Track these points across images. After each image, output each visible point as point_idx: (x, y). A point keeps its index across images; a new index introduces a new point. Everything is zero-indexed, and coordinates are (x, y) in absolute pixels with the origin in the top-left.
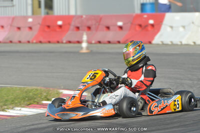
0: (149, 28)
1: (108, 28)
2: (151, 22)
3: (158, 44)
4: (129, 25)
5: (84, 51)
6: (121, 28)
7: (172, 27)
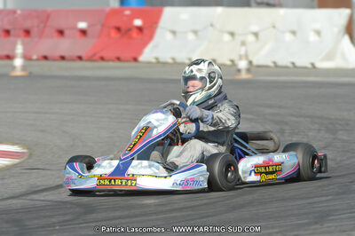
0: (135, 34)
1: (61, 33)
2: (138, 22)
3: (149, 63)
4: (99, 27)
5: (18, 73)
6: (83, 32)
7: (174, 33)
